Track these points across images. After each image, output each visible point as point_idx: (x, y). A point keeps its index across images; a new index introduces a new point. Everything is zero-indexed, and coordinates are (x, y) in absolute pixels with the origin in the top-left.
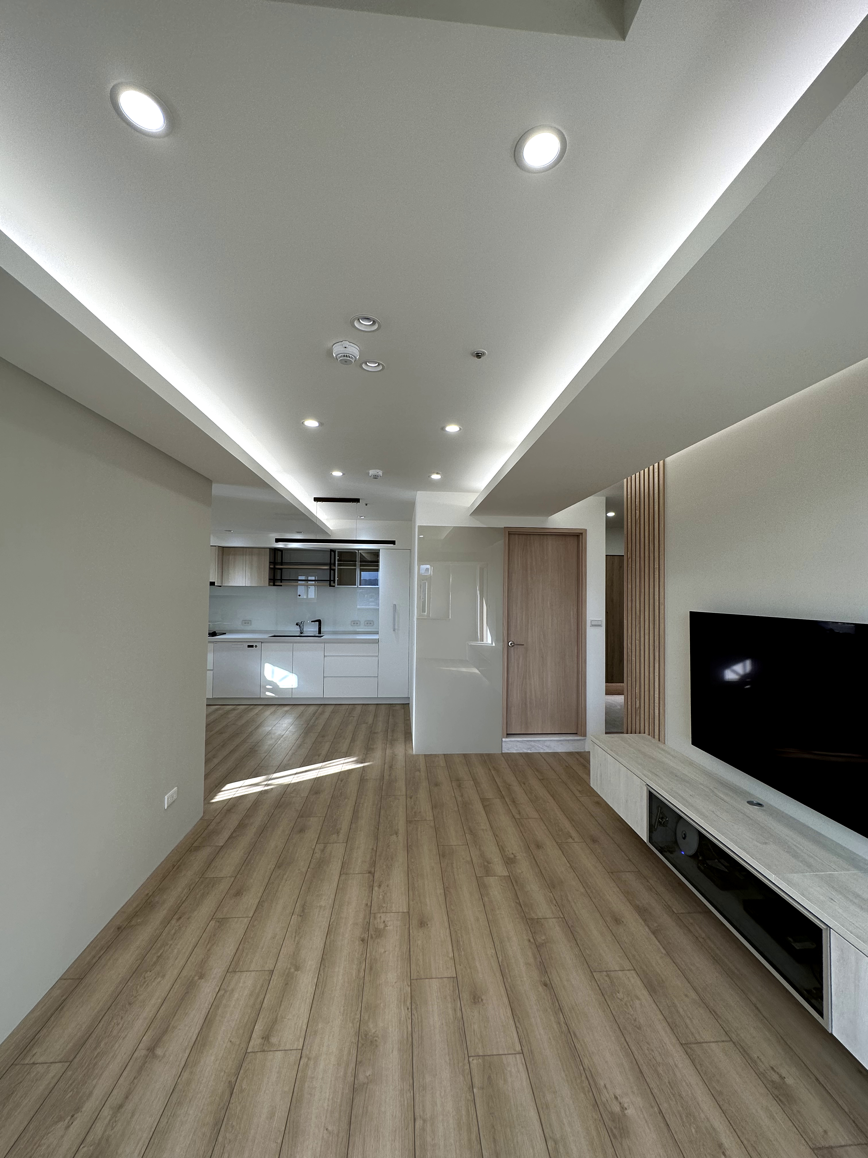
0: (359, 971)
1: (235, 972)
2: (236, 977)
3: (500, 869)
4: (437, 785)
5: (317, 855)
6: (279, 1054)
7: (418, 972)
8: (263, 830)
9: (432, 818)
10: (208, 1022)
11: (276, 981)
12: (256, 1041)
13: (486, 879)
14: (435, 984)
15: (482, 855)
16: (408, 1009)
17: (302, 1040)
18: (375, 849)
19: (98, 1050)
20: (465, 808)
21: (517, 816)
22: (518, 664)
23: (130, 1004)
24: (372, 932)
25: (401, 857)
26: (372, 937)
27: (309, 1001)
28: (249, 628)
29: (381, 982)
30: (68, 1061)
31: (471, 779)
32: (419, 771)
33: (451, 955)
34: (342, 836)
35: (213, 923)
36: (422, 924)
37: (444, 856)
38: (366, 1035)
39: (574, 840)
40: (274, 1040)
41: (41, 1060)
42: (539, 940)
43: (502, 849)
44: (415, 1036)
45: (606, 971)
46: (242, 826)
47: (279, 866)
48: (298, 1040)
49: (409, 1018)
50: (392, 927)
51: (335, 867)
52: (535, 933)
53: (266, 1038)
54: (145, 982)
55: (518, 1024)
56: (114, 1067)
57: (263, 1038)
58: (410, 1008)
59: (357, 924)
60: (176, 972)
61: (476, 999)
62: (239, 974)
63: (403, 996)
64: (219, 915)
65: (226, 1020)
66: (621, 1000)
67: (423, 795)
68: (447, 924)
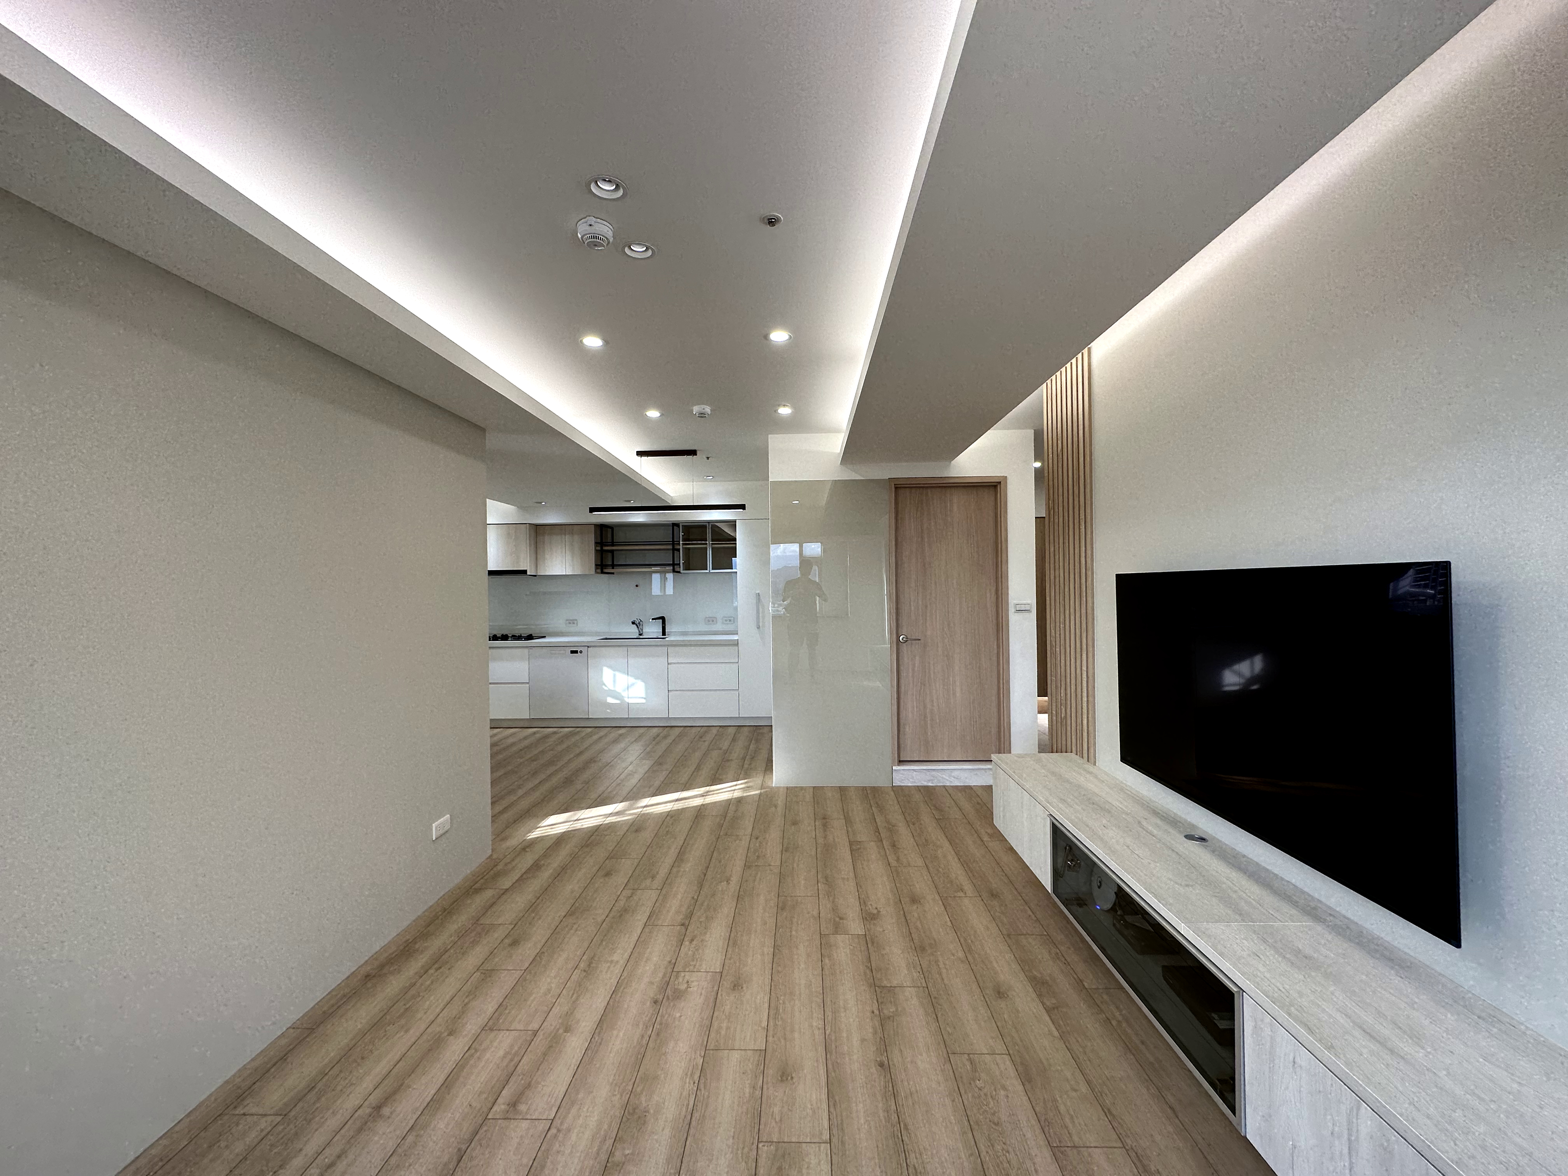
0: (643, 1036)
1: (491, 1030)
2: (493, 1035)
3: (856, 927)
4: (795, 823)
5: (622, 903)
6: (525, 1124)
7: (717, 1041)
8: (561, 873)
9: (778, 863)
10: (448, 1085)
11: (540, 1043)
12: (500, 1107)
13: (832, 938)
14: (736, 1056)
15: (835, 909)
16: (694, 1083)
17: (555, 1110)
18: (696, 897)
19: (318, 1105)
20: (827, 851)
21: (894, 863)
22: (914, 665)
23: (363, 1058)
24: (669, 992)
25: (727, 909)
26: (668, 998)
27: (573, 1068)
28: (573, 628)
29: (667, 1050)
30: (284, 1114)
31: (842, 817)
32: (776, 807)
33: (765, 1024)
34: (657, 883)
35: (478, 974)
36: (737, 986)
37: (783, 909)
38: (634, 1109)
39: (966, 893)
40: (522, 1107)
41: (253, 1111)
42: (885, 1012)
43: (863, 902)
44: (696, 1115)
45: (969, 1054)
46: (536, 867)
47: (570, 913)
48: (551, 1109)
49: (693, 1094)
50: (695, 989)
51: (641, 918)
52: (882, 1003)
53: (513, 1105)
54: (385, 1035)
55: (832, 1110)
56: (333, 1123)
57: (508, 1105)
58: (697, 1082)
59: (652, 983)
60: (423, 1027)
61: (785, 1075)
62: (496, 1032)
63: (691, 1068)
64: (488, 966)
65: (470, 1081)
66: (980, 1089)
67: (774, 835)
68: (768, 989)
